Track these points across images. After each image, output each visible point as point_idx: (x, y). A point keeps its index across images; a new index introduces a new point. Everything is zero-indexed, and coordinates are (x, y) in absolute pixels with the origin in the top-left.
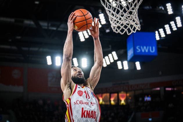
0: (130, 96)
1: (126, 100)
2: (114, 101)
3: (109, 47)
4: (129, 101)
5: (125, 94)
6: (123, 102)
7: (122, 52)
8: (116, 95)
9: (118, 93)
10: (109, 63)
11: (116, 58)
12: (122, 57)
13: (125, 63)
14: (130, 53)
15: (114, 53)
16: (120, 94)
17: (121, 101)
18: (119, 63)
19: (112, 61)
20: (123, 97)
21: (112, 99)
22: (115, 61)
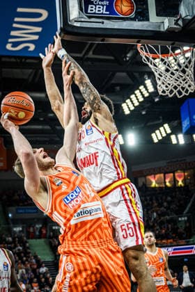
0: (188, 175)
1: (184, 181)
2: (169, 182)
3: (159, 119)
4: (188, 181)
5: (183, 174)
6: (180, 183)
7: (175, 123)
8: (172, 174)
9: (174, 173)
10: (160, 138)
11: (169, 131)
12: (176, 130)
13: (181, 137)
14: (186, 124)
15: (166, 126)
16: (176, 174)
17: (178, 182)
18: (173, 137)
19: (164, 135)
20: (180, 177)
21: (167, 181)
22: (168, 135)
